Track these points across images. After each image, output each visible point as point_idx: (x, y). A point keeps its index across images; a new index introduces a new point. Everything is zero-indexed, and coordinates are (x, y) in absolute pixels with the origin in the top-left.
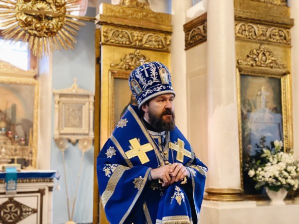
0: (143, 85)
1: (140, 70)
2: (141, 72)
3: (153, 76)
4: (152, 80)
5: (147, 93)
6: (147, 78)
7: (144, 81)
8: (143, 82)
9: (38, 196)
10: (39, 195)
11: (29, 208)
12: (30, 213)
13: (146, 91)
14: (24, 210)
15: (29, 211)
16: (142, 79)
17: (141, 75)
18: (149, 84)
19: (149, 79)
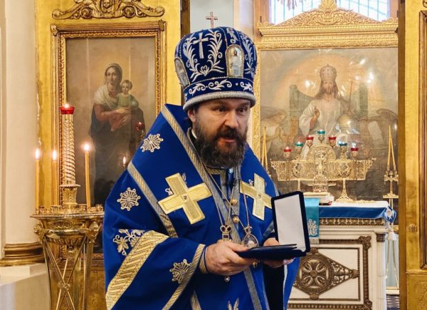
0: (192, 72)
1: (192, 42)
2: (193, 46)
3: (213, 59)
4: (209, 65)
5: (196, 88)
6: (200, 61)
7: (195, 64)
8: (192, 66)
9: (358, 249)
10: (361, 246)
11: (344, 268)
12: (347, 277)
13: (195, 85)
14: (336, 270)
15: (344, 274)
16: (191, 61)
17: (191, 51)
18: (203, 72)
19: (204, 62)
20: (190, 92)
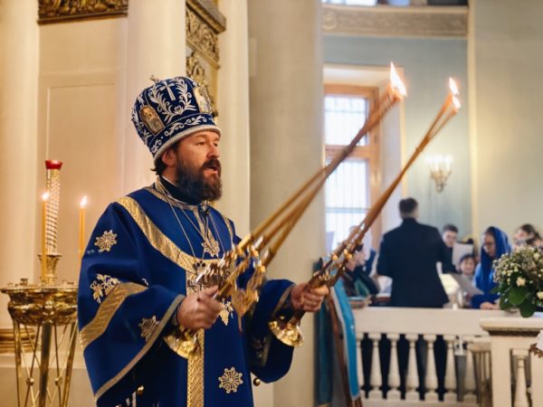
1: (158, 89)
2: (161, 92)
17: (160, 97)
19: (177, 103)
20: (167, 134)
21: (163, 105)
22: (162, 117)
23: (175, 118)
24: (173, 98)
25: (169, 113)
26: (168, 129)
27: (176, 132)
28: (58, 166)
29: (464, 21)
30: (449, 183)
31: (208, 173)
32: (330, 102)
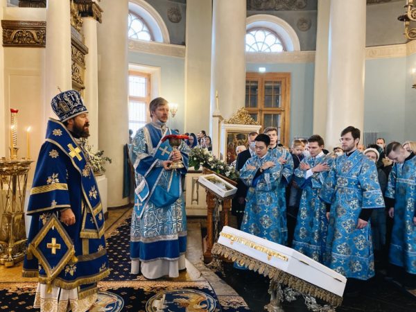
2: (69, 97)
3: (77, 100)
5: (74, 111)
19: (75, 102)
20: (71, 113)
21: (70, 102)
22: (69, 106)
23: (74, 108)
24: (74, 99)
25: (72, 105)
26: (72, 111)
27: (75, 113)
28: (17, 112)
29: (184, 51)
30: (177, 114)
31: (86, 128)
32: (132, 79)
